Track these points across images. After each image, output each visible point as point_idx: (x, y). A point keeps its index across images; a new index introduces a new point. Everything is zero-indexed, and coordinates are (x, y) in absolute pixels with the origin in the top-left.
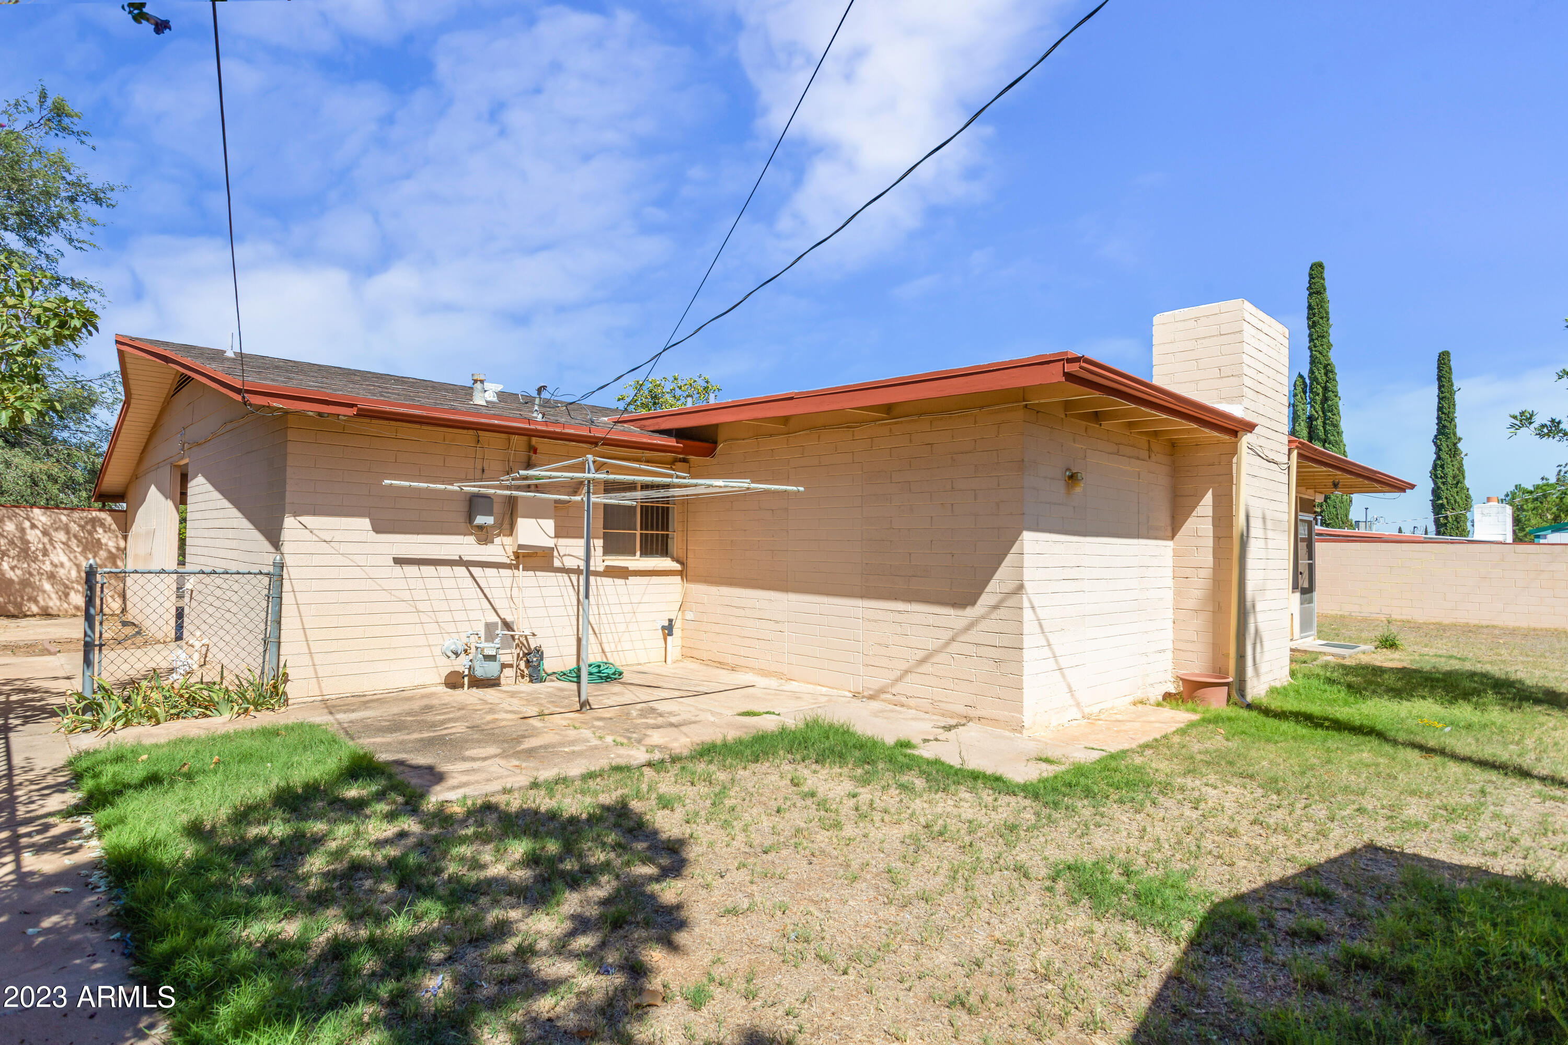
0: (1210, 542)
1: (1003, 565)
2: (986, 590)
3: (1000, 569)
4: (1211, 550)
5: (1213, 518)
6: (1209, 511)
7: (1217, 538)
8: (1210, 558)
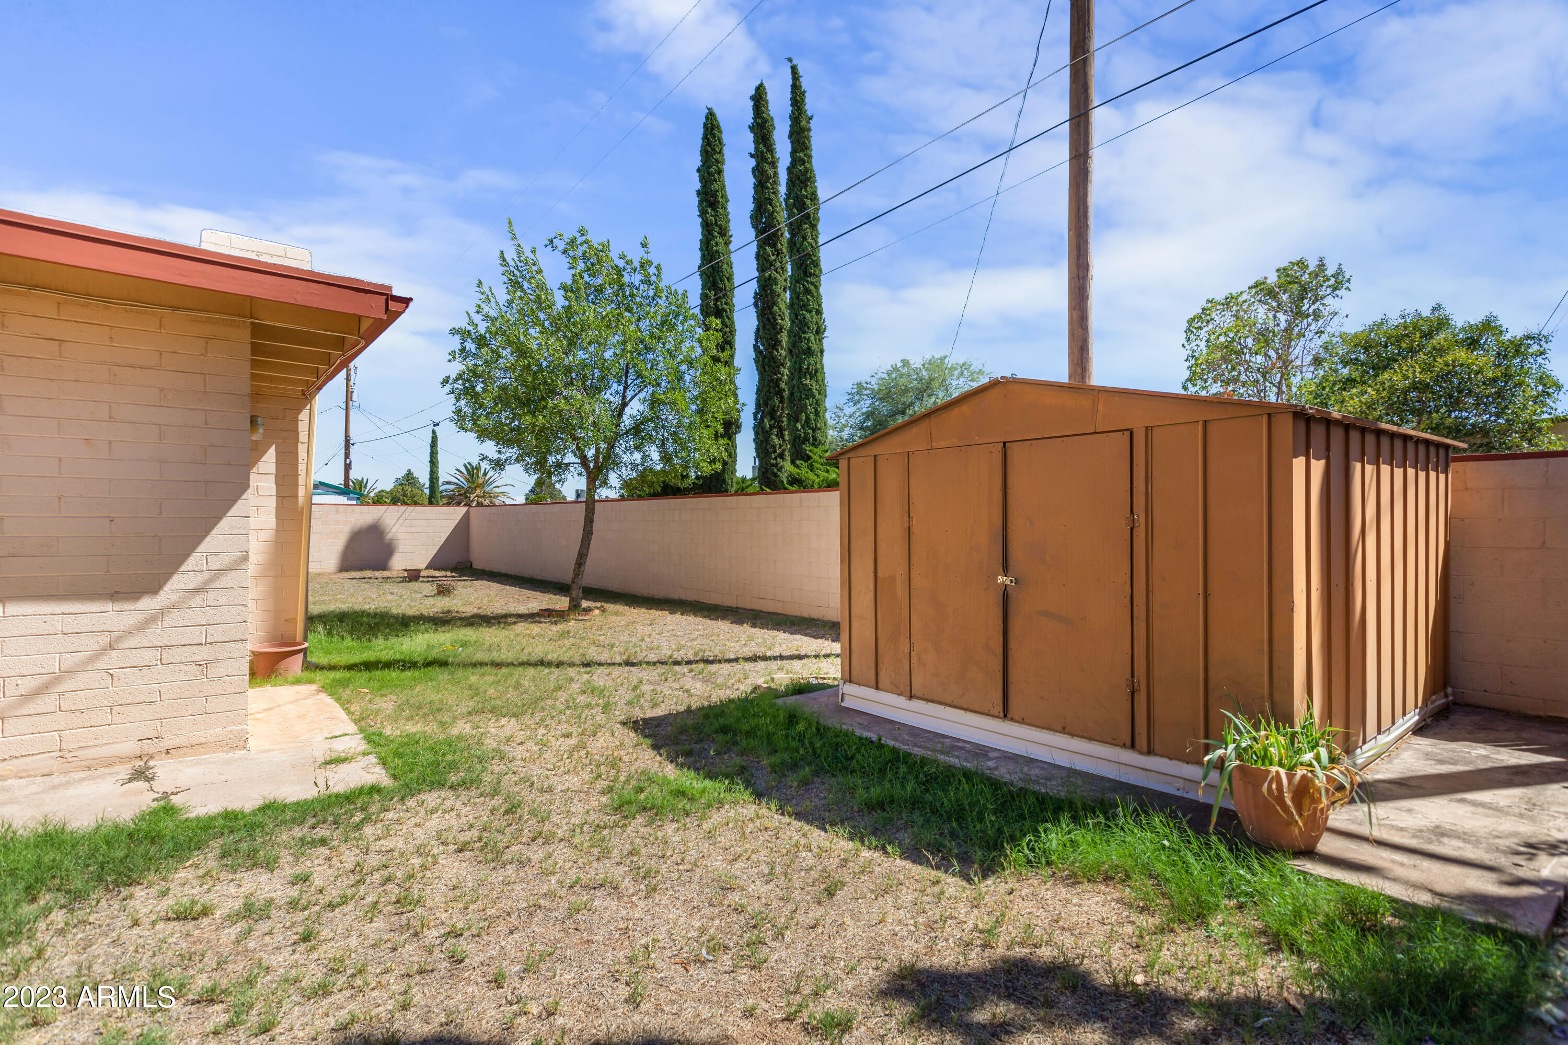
0: (273, 502)
1: (214, 532)
2: (183, 568)
3: (209, 538)
4: (274, 510)
5: (276, 476)
6: (272, 468)
7: (280, 497)
8: (273, 520)
